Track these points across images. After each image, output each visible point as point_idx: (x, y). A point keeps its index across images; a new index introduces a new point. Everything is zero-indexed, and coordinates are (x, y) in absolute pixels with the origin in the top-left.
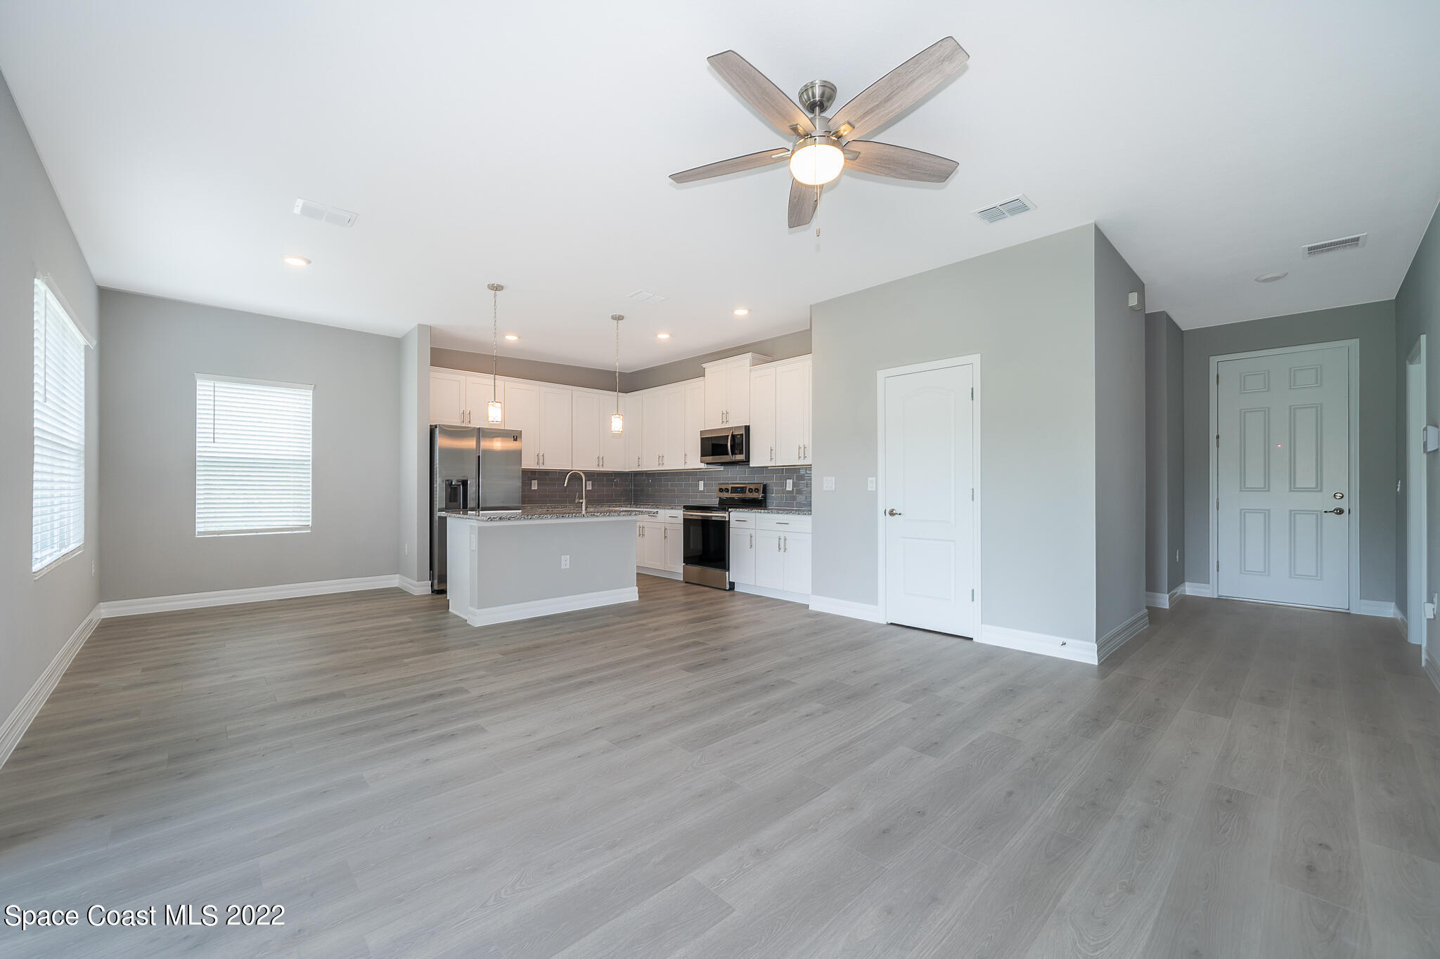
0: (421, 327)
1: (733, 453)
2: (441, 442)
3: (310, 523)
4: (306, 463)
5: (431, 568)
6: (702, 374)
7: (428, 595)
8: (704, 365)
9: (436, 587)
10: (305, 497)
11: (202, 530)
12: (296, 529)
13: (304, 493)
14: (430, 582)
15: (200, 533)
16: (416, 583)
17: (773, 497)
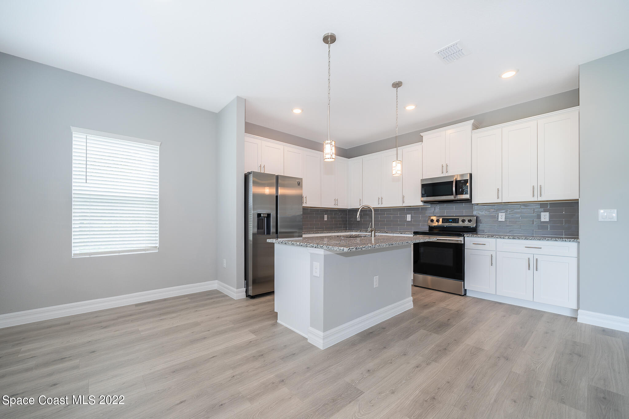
0: (239, 98)
1: (456, 194)
2: (252, 189)
3: (158, 245)
4: (154, 200)
5: (246, 278)
6: (421, 140)
7: (245, 298)
8: (422, 134)
9: (250, 293)
10: (154, 226)
11: (78, 252)
12: (148, 250)
13: (153, 223)
14: (245, 289)
15: (74, 254)
16: (235, 290)
17: (481, 227)
